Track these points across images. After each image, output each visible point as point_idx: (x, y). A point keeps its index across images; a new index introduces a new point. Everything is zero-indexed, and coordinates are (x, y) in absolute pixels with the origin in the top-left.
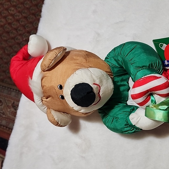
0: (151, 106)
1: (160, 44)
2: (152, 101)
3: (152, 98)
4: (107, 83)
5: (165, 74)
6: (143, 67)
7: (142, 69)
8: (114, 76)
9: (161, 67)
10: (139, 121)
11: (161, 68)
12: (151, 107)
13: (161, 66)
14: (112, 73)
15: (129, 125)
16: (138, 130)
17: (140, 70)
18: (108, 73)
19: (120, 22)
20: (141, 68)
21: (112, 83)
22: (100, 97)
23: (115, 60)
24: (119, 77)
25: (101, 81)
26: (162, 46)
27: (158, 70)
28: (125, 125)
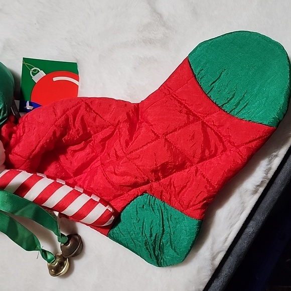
1: (32, 70)
26: (36, 72)
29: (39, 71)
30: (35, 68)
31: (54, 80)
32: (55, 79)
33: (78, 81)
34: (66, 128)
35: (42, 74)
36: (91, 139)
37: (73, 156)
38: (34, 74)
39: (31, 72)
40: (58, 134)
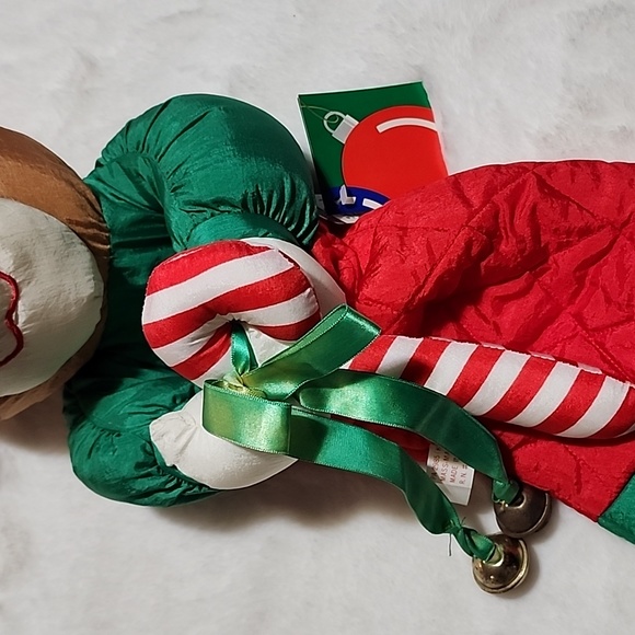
0: (230, 379)
1: (326, 117)
2: (236, 358)
3: (237, 344)
4: (59, 272)
5: (328, 244)
6: (219, 202)
7: (212, 215)
8: (118, 246)
9: (307, 212)
10: (186, 446)
11: (307, 216)
12: (230, 386)
13: (308, 207)
14: (101, 229)
15: (159, 468)
16: (196, 489)
17: (206, 219)
18: (78, 229)
19: (182, 13)
20: (209, 211)
21: (89, 274)
22: (18, 335)
23: (128, 173)
24: (140, 252)
25: (24, 261)
26: (335, 122)
27: (289, 224)
28: (139, 466)
29: (341, 119)
30: (331, 113)
31: (380, 131)
32: (382, 128)
33: (433, 121)
34: (492, 236)
35: (350, 122)
36: (546, 265)
37: (498, 310)
38: (334, 127)
39: (325, 122)
40: (475, 250)
